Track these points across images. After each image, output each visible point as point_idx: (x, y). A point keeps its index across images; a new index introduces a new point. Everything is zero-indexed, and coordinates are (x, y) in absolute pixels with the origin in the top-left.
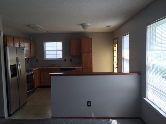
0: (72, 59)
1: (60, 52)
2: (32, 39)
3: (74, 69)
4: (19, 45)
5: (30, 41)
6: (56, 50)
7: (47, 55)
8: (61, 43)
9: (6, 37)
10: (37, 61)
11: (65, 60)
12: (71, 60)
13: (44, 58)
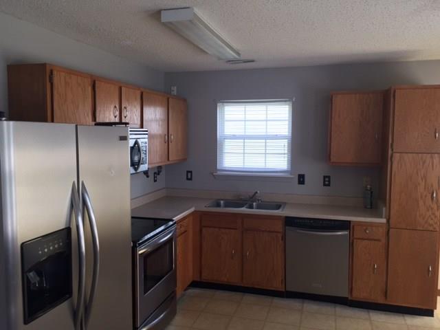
0: (329, 177)
1: (283, 146)
2: (175, 93)
3: (345, 225)
4: (117, 113)
5: (168, 99)
6: (266, 138)
7: (226, 155)
8: (287, 106)
9: (51, 72)
10: (189, 175)
11: (301, 179)
12: (327, 181)
13: (218, 167)
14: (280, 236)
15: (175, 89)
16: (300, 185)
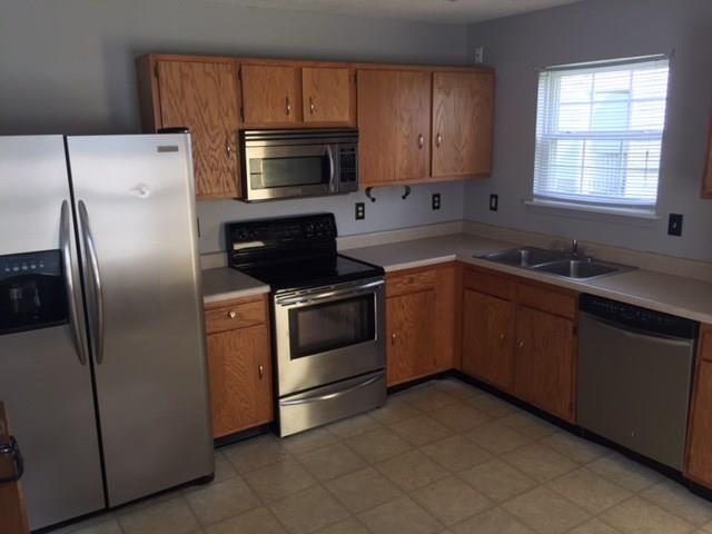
3: (688, 329)
10: (494, 202)
11: (675, 225)
14: (570, 325)
15: (480, 52)
16: (673, 237)
